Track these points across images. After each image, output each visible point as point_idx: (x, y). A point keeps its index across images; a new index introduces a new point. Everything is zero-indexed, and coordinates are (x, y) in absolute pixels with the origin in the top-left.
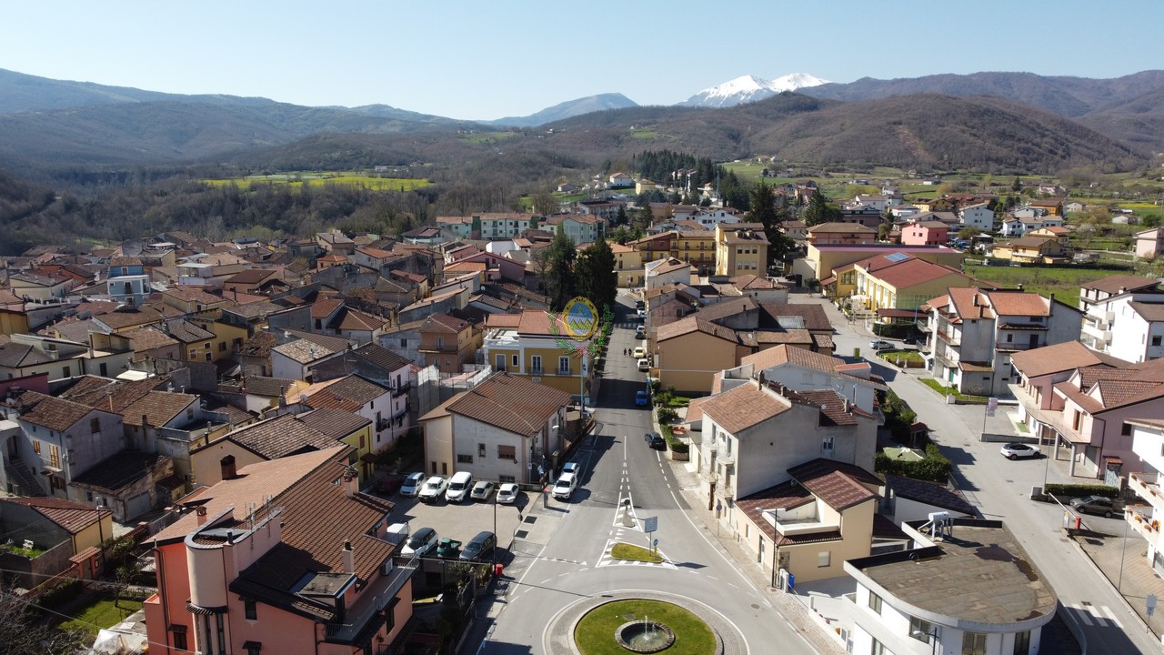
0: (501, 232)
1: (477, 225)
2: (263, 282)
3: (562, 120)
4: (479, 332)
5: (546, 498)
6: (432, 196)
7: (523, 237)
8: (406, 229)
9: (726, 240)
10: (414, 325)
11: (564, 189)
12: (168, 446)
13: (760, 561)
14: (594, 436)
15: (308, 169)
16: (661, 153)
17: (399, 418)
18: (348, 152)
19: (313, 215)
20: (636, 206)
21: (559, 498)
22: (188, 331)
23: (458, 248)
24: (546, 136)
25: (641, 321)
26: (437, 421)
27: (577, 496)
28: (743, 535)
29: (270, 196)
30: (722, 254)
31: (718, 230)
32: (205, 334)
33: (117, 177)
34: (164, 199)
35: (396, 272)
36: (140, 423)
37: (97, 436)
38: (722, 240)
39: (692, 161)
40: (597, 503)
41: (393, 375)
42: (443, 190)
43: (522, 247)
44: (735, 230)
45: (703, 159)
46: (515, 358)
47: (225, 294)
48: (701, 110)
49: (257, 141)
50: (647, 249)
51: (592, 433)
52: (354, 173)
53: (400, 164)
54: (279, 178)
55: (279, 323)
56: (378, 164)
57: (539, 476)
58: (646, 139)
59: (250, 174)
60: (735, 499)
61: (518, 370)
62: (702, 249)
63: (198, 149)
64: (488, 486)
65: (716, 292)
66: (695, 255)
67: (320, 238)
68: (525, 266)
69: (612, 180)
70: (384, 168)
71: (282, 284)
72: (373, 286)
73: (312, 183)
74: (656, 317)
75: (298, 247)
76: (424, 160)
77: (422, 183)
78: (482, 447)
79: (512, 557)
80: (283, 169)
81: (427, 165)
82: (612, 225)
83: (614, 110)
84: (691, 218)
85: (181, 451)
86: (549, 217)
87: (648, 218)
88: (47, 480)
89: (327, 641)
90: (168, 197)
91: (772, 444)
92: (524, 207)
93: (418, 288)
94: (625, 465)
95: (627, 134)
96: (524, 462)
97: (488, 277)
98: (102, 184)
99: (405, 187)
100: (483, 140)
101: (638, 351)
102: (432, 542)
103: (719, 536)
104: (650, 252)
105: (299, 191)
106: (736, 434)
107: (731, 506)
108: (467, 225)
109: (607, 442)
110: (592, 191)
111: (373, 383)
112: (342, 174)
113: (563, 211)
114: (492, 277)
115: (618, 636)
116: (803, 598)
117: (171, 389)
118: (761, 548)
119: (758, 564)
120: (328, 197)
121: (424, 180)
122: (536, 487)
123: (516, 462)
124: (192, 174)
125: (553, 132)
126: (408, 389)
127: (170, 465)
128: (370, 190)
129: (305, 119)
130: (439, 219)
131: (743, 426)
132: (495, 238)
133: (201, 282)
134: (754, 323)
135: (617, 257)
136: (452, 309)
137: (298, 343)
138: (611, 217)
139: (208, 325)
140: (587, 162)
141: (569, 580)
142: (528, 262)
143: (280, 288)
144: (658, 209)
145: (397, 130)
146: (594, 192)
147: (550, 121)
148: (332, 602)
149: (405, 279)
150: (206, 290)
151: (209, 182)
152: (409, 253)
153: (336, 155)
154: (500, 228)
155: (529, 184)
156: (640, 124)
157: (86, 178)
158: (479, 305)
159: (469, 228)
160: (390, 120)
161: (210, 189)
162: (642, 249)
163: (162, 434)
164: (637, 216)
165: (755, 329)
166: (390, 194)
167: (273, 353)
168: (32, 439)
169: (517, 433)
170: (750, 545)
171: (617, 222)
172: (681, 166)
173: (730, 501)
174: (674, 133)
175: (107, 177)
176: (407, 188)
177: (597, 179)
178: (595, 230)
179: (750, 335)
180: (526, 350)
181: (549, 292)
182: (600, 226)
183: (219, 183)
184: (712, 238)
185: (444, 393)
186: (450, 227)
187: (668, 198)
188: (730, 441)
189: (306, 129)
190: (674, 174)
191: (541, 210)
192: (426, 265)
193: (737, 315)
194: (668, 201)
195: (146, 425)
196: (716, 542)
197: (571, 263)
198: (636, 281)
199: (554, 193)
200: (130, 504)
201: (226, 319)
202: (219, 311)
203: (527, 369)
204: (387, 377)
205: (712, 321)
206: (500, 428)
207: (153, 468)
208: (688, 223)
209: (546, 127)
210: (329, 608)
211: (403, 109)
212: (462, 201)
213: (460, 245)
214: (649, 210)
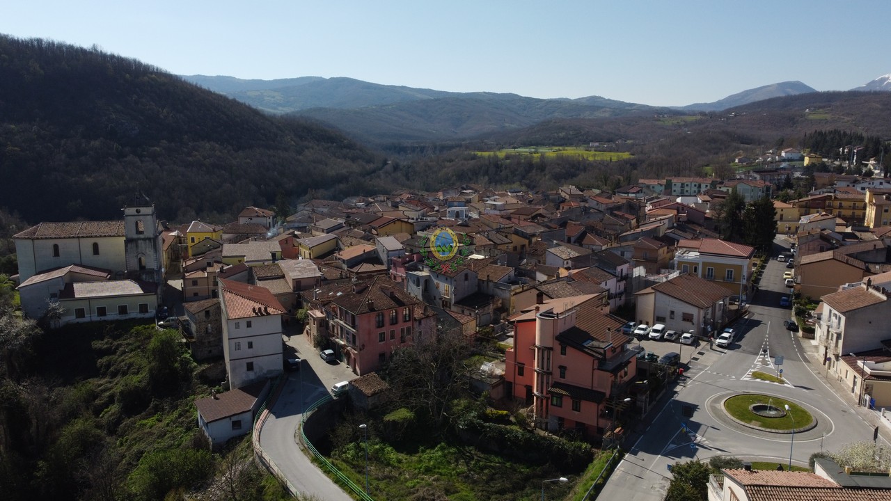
0: (687, 191)
1: (669, 186)
2: (534, 214)
3: (744, 106)
4: (672, 252)
5: (711, 345)
6: (633, 165)
7: (704, 195)
8: (617, 188)
9: (874, 201)
10: (629, 243)
11: (740, 161)
12: (499, 292)
13: (853, 392)
14: (747, 319)
15: (543, 145)
16: (831, 132)
17: (620, 294)
18: (571, 133)
19: (547, 177)
20: (802, 175)
21: (720, 346)
22: (499, 238)
23: (656, 200)
24: (728, 118)
25: (792, 256)
26: (645, 296)
27: (730, 347)
28: (844, 377)
29: (519, 164)
30: (871, 213)
31: (868, 194)
32: (507, 240)
33: (419, 149)
34: (451, 164)
35: (615, 212)
36: (485, 279)
37: (466, 282)
38: (870, 201)
39: (861, 138)
40: (744, 351)
41: (619, 268)
42: (642, 162)
43: (703, 201)
44: (884, 194)
45: (872, 138)
46: (696, 268)
47: (513, 220)
48: (876, 94)
49: (507, 125)
50: (806, 207)
51: (746, 317)
52: (575, 148)
53: (609, 141)
54: (524, 151)
55: (549, 237)
56: (592, 141)
57: (708, 332)
58: (819, 119)
59: (503, 148)
60: (840, 355)
61: (697, 275)
62: (854, 209)
63: (470, 130)
64: (675, 333)
65: (856, 237)
66: (848, 213)
67: (562, 191)
68: (705, 213)
69: (783, 154)
70: (597, 144)
71: (544, 217)
72: (602, 220)
73: (547, 154)
74: (803, 251)
75: (548, 196)
76: (627, 138)
77: (626, 156)
78: (672, 313)
79: (689, 368)
80: (525, 145)
81: (629, 142)
82: (779, 188)
83: (791, 96)
84: (851, 185)
85: (506, 295)
86: (726, 182)
87: (811, 184)
88: (441, 302)
89: (598, 369)
90: (454, 163)
91: (870, 323)
92: (706, 174)
93: (630, 223)
94: (767, 336)
95: (803, 116)
96: (699, 324)
97: (678, 219)
98: (410, 153)
99: (613, 158)
100: (675, 122)
101: (786, 274)
102: (642, 353)
103: (827, 378)
104: (807, 209)
105: (538, 160)
106: (843, 313)
107: (837, 360)
108: (661, 185)
109: (757, 323)
110: (764, 162)
111: (607, 272)
112: (566, 148)
113: (738, 177)
114: (681, 220)
115: (751, 407)
116: (878, 412)
117: (499, 264)
118: (855, 383)
119: (852, 394)
120: (558, 165)
121: (627, 153)
122: (705, 338)
123: (693, 324)
124: (467, 148)
125: (735, 115)
126: (626, 278)
127: (500, 301)
128: (588, 160)
129: (540, 108)
130: (641, 181)
131: (849, 309)
132: (682, 194)
133: (498, 212)
134: (882, 258)
135: (779, 212)
136: (653, 234)
137: (561, 248)
138: (779, 183)
139: (509, 236)
140: (763, 139)
141: (722, 382)
142: (708, 211)
143: (543, 219)
144: (822, 178)
145: (607, 115)
146: (766, 164)
147: (732, 107)
148: (602, 351)
149: (622, 217)
150: (502, 217)
151: (479, 154)
152: (625, 201)
153: (562, 134)
154: (686, 188)
155: (711, 156)
156: (815, 107)
157: (400, 149)
158: (672, 235)
159: (663, 188)
160: (602, 108)
161: (479, 158)
162: (801, 207)
163: (497, 285)
164: (801, 183)
165: (882, 263)
166: (602, 163)
167: (547, 252)
168: (436, 281)
169: (696, 306)
170: (848, 383)
171: (784, 186)
172: (849, 143)
173: (837, 357)
174: (848, 114)
175: (413, 149)
176: (614, 159)
177: (770, 153)
178: (763, 192)
179: (877, 267)
180: (704, 264)
181: (722, 232)
182: (768, 188)
183: (486, 154)
184: (863, 200)
185: (647, 284)
186: (648, 186)
187: (832, 169)
188: (840, 318)
189: (540, 115)
190: (841, 149)
191: (720, 176)
192: (635, 209)
193: (868, 252)
194: (832, 172)
195: (489, 280)
196: (824, 380)
197: (740, 212)
198: (793, 229)
199: (732, 164)
200: (482, 318)
201: (517, 233)
202: (513, 229)
203: (704, 276)
204: (615, 269)
205: (847, 255)
206: (685, 302)
207: (493, 301)
208: (847, 189)
209: (729, 111)
210: (600, 354)
211: (612, 99)
212: (657, 169)
213: (657, 198)
214: (813, 178)
